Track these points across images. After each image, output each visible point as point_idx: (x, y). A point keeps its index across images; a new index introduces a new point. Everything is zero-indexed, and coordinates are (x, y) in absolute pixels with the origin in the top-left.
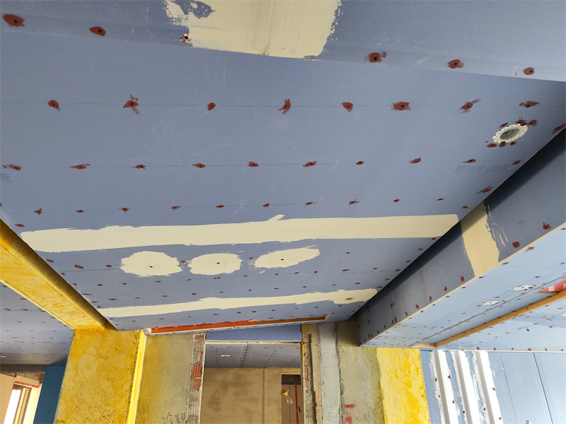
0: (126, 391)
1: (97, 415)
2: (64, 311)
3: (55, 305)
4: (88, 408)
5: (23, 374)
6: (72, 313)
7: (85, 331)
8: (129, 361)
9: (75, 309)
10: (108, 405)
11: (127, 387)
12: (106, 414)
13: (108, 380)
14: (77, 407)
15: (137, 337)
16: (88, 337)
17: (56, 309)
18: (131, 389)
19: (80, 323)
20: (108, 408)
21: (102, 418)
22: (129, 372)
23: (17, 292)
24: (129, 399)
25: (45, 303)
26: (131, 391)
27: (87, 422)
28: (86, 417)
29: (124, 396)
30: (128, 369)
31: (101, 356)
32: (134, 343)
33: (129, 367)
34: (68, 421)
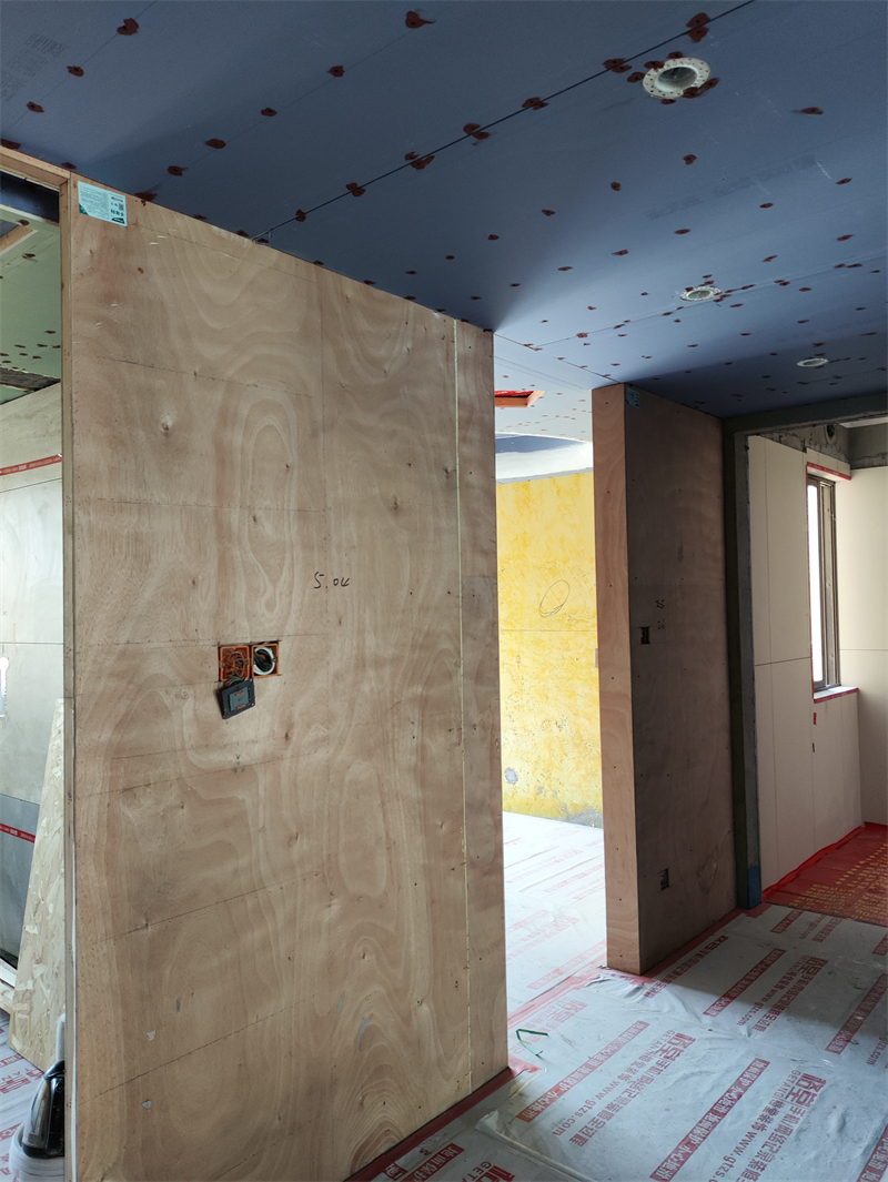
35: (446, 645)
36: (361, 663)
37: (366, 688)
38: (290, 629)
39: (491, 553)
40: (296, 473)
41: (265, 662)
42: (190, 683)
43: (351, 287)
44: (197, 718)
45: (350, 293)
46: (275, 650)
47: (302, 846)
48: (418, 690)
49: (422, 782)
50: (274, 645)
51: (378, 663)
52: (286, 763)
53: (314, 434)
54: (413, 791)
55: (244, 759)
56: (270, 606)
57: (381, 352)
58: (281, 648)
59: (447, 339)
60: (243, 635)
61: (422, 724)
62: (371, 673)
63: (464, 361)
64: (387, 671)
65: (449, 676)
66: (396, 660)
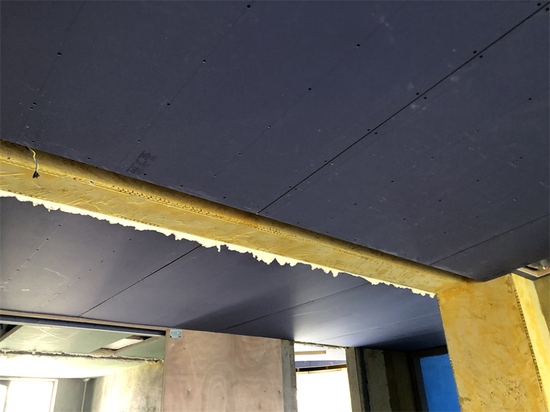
0: (526, 354)
1: (504, 389)
4: (488, 381)
6: (406, 275)
7: (448, 291)
8: (514, 316)
10: (510, 374)
11: (525, 349)
12: (513, 386)
13: (498, 343)
14: (476, 381)
15: (510, 283)
16: (453, 298)
20: (513, 379)
21: (511, 391)
22: (520, 329)
24: (535, 363)
26: (533, 353)
27: (495, 398)
28: (490, 391)
29: (526, 361)
30: (517, 326)
31: (476, 317)
32: (509, 292)
33: (517, 322)
34: (472, 398)
40: (225, 399)
53: (232, 386)
59: (278, 347)
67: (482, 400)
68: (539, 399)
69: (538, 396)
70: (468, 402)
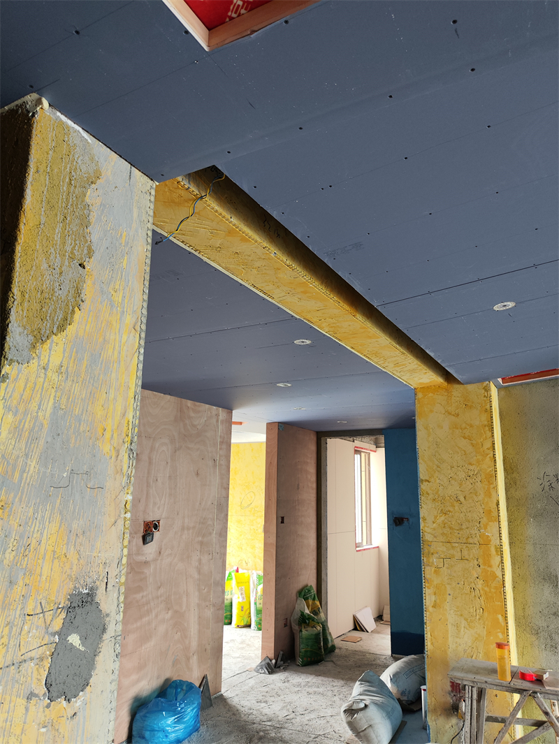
0: (488, 449)
1: (462, 475)
2: (405, 369)
3: (397, 364)
4: (449, 467)
5: (360, 439)
6: (413, 371)
7: (427, 389)
8: (484, 417)
9: (416, 366)
10: (470, 464)
11: (489, 445)
12: (470, 473)
13: (465, 438)
14: (438, 466)
15: (487, 389)
16: (431, 395)
17: (397, 369)
18: (494, 447)
19: (421, 381)
20: (471, 467)
21: (468, 478)
22: (487, 428)
23: (361, 356)
24: (494, 457)
25: (386, 364)
26: (494, 449)
27: (453, 482)
28: (450, 476)
29: (487, 455)
30: (485, 426)
31: (450, 414)
32: (485, 396)
33: (486, 423)
34: (432, 480)
35: (210, 522)
36: (183, 529)
37: (184, 537)
38: (163, 516)
39: (227, 489)
40: (169, 464)
41: (156, 527)
42: (136, 533)
43: (189, 403)
44: (136, 544)
45: (189, 405)
46: (159, 523)
47: (162, 591)
48: (200, 539)
49: (199, 573)
50: (158, 521)
51: (188, 529)
52: (159, 561)
53: (175, 452)
54: (196, 576)
55: (148, 559)
56: (159, 508)
57: (196, 423)
58: (161, 522)
59: (217, 415)
60: (150, 519)
61: (201, 552)
62: (186, 532)
63: (222, 422)
64: (191, 531)
65: (210, 534)
66: (194, 527)
67: (442, 483)
68: (492, 486)
69: (492, 484)
70: (427, 483)
